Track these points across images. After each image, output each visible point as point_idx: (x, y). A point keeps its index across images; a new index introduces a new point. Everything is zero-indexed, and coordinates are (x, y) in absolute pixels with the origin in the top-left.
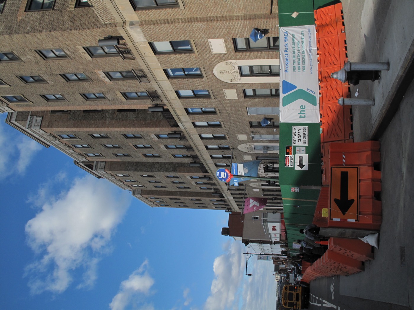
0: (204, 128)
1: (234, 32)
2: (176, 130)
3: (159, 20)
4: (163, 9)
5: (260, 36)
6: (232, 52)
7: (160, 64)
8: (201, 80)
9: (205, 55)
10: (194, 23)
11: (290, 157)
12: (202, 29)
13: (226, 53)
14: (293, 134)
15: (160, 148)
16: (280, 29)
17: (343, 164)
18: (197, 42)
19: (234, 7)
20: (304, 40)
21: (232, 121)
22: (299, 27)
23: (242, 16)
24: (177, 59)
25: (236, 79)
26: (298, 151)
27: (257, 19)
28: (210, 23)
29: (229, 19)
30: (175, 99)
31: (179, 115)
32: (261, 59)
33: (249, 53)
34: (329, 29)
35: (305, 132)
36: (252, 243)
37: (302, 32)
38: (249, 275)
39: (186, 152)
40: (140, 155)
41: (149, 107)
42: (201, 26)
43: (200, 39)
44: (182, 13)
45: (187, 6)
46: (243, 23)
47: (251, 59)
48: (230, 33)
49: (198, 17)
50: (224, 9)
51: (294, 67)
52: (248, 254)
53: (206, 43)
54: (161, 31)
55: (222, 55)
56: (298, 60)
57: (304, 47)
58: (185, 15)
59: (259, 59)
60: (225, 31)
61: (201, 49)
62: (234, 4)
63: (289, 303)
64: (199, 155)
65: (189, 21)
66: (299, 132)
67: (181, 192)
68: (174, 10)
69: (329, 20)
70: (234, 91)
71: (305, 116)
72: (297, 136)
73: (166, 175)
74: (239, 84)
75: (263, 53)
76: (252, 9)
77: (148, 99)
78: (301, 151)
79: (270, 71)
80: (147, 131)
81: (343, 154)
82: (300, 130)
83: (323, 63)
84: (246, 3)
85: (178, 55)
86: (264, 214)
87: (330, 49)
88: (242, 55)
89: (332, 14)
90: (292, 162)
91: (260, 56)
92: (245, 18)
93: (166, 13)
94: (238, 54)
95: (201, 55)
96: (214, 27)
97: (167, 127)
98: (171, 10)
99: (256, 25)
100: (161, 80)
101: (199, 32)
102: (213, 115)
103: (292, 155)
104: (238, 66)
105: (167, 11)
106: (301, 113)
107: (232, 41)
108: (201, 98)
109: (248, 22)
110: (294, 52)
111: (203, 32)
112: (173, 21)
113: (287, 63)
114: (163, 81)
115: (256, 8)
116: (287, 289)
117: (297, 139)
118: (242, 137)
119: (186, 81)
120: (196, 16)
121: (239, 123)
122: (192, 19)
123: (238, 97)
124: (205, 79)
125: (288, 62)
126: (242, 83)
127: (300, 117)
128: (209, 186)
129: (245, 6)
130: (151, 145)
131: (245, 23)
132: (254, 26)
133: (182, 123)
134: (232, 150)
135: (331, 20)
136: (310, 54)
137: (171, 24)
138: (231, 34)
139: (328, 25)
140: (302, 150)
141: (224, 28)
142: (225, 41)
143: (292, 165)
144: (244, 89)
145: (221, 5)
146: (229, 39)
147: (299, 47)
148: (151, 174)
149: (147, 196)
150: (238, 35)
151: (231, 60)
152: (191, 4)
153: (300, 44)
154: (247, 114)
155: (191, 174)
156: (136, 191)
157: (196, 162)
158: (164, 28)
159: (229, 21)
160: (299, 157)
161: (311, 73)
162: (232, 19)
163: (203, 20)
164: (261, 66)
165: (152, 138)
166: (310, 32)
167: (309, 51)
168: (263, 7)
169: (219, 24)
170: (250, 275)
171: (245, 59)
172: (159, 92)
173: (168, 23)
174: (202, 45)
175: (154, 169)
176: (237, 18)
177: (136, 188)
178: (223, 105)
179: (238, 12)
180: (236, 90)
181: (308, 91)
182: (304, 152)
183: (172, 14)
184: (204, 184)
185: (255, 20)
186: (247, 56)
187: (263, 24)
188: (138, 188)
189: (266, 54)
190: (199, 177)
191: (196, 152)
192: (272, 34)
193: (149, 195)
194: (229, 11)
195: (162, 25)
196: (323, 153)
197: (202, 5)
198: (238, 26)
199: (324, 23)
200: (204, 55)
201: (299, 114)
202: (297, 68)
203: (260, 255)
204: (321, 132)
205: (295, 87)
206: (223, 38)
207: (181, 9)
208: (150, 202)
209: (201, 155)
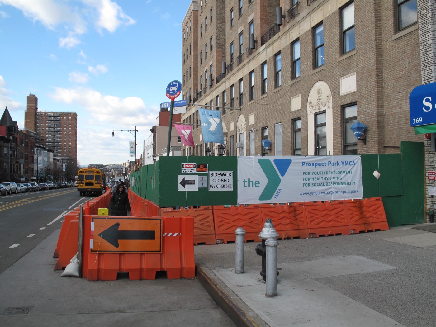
0: (260, 75)
1: (364, 103)
2: (258, 43)
3: (380, 10)
4: (393, 12)
5: (358, 133)
6: (342, 102)
7: (329, 16)
8: (311, 67)
9: (338, 70)
10: (375, 53)
11: (194, 169)
12: (368, 64)
13: (341, 95)
14: (223, 172)
15: (240, 27)
16: (360, 156)
17: (166, 234)
18: (353, 58)
19: (394, 102)
20: (344, 186)
21: (268, 106)
22: (360, 179)
23: (382, 111)
24: (334, 37)
25: (312, 108)
26: (201, 178)
27: (378, 130)
28: (375, 73)
29: (379, 95)
30: (291, 38)
31: (274, 44)
32: (333, 136)
33: (340, 122)
34: (357, 215)
35: (225, 186)
36: (153, 136)
37: (354, 183)
38: (113, 133)
39: (236, 57)
40: (232, 4)
41: (281, 8)
42: (372, 63)
43: (357, 62)
44: (388, 37)
45: (396, 43)
46: (374, 114)
47: (333, 125)
48: (363, 99)
49: (382, 58)
50: (392, 89)
51: (309, 173)
52: (136, 132)
53: (351, 70)
54: (366, 13)
55: (338, 90)
56: (318, 178)
57: (334, 185)
58: (386, 42)
59: (333, 135)
60: (365, 92)
61: (345, 64)
62: (397, 101)
63: (83, 175)
64: (234, 71)
65: (378, 48)
66: (226, 180)
67: (197, 56)
68: (392, 27)
69: (368, 215)
70: (299, 107)
71: (246, 186)
72: (221, 178)
73: (213, 36)
74: (307, 112)
75: (339, 138)
76: (391, 123)
77: (290, 6)
78: (202, 182)
79: (321, 147)
80: (257, 9)
81: (179, 234)
82: (228, 181)
83: (314, 207)
84: (397, 116)
85: (338, 36)
86: (180, 147)
87: (331, 216)
88: (337, 114)
89: (375, 218)
90: (188, 171)
91: (337, 136)
92: (380, 115)
93: (389, 17)
94: (339, 109)
95: (338, 66)
96: (370, 78)
97: (261, 32)
98: (392, 24)
99: (371, 129)
100: (310, 19)
101: (364, 60)
102: (273, 84)
103: (197, 172)
104: (326, 110)
105: (391, 19)
106: (249, 182)
107: (353, 101)
108: (291, 69)
109: (375, 119)
110: (328, 173)
111: (365, 65)
112: (378, 27)
113: (314, 164)
114: (309, 22)
115: (391, 129)
116: (98, 173)
117: (217, 178)
118: (252, 119)
119: (310, 49)
120: (384, 55)
121: (266, 115)
122: (380, 50)
123: (292, 112)
124: (312, 72)
125: (316, 166)
126: (307, 116)
127: (245, 180)
128: (204, 86)
129: (394, 115)
130: (242, 15)
131: (374, 115)
132: (370, 127)
133: (265, 49)
134: (239, 108)
135: (368, 217)
136: (326, 193)
137: (374, 24)
138: (361, 99)
139: (361, 213)
140: (203, 184)
141: (368, 90)
142: (354, 93)
143: (184, 171)
144: (301, 118)
145: (397, 86)
146: (355, 97)
147: (335, 179)
148: (214, 19)
149: (192, 17)
150: (360, 109)
151: (333, 101)
152: (398, 48)
153: (338, 181)
154: (275, 123)
155: (215, 65)
156: (196, 5)
157: (226, 69)
158: (370, 17)
159: (376, 96)
160: (195, 180)
161: (301, 194)
162: (379, 99)
163: (379, 65)
164: (325, 137)
165: (249, 16)
166: (354, 192)
167: (329, 191)
168: (392, 136)
169: (374, 84)
170: (113, 135)
171: (333, 118)
172: (298, 18)
173: (376, 21)
174: (349, 65)
175: (219, 22)
176: (380, 106)
177: (199, 3)
178: (284, 95)
179: (388, 107)
180: (300, 109)
181: (277, 190)
182: (201, 186)
183: (387, 24)
184: (206, 80)
185: (377, 127)
186: (337, 120)
187: (371, 138)
188: (199, 5)
189: (338, 142)
190: (212, 74)
191: (236, 68)
192: (361, 148)
193: (194, 19)
194: (389, 96)
195: (373, 13)
196: (199, 209)
197: (397, 62)
198: (371, 107)
199: (364, 209)
200: (339, 68)
201: (249, 179)
202: (308, 176)
203: (135, 144)
204: (225, 206)
205: (283, 174)
206: (357, 90)
207: (393, 36)
208: (186, 22)
209: (233, 75)
